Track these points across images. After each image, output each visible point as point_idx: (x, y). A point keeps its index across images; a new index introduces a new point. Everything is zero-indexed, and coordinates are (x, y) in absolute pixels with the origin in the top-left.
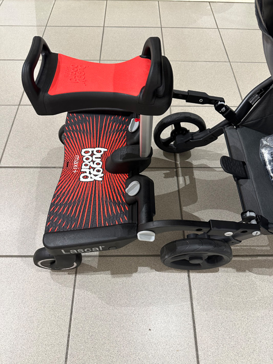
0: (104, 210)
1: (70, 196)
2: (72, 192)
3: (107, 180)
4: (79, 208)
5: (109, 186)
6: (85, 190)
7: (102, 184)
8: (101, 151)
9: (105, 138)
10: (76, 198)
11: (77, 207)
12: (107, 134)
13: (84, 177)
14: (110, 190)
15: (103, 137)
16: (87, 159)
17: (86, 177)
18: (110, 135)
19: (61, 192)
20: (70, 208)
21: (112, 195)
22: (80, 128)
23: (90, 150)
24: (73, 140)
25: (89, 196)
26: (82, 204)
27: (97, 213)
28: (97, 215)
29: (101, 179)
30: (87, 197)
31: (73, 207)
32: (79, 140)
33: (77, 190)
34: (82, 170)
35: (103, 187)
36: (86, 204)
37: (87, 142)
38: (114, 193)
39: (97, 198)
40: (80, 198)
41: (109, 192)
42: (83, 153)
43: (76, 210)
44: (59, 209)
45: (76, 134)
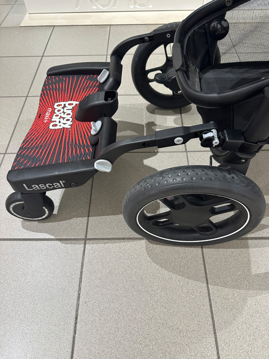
0: (68, 152)
1: (38, 141)
2: (40, 138)
3: (75, 127)
4: (45, 150)
5: (76, 132)
6: (53, 136)
7: (69, 131)
8: (72, 104)
9: (78, 93)
10: (43, 142)
11: (43, 150)
12: (80, 90)
13: (53, 126)
14: (76, 135)
15: (76, 93)
16: (59, 111)
17: (56, 125)
18: (83, 90)
19: (31, 138)
20: (36, 151)
21: (79, 139)
22: (56, 87)
23: (63, 103)
24: (48, 96)
25: (56, 141)
26: (48, 147)
27: (62, 154)
28: (61, 155)
29: (70, 127)
30: (54, 141)
31: (39, 150)
32: (54, 96)
33: (46, 137)
34: (52, 120)
35: (71, 133)
36: (52, 147)
37: (60, 98)
38: (80, 137)
39: (63, 142)
40: (47, 142)
41: (75, 137)
42: (55, 106)
43: (42, 153)
44: (27, 152)
45: (51, 91)
